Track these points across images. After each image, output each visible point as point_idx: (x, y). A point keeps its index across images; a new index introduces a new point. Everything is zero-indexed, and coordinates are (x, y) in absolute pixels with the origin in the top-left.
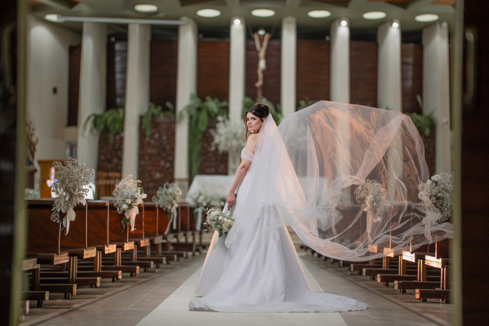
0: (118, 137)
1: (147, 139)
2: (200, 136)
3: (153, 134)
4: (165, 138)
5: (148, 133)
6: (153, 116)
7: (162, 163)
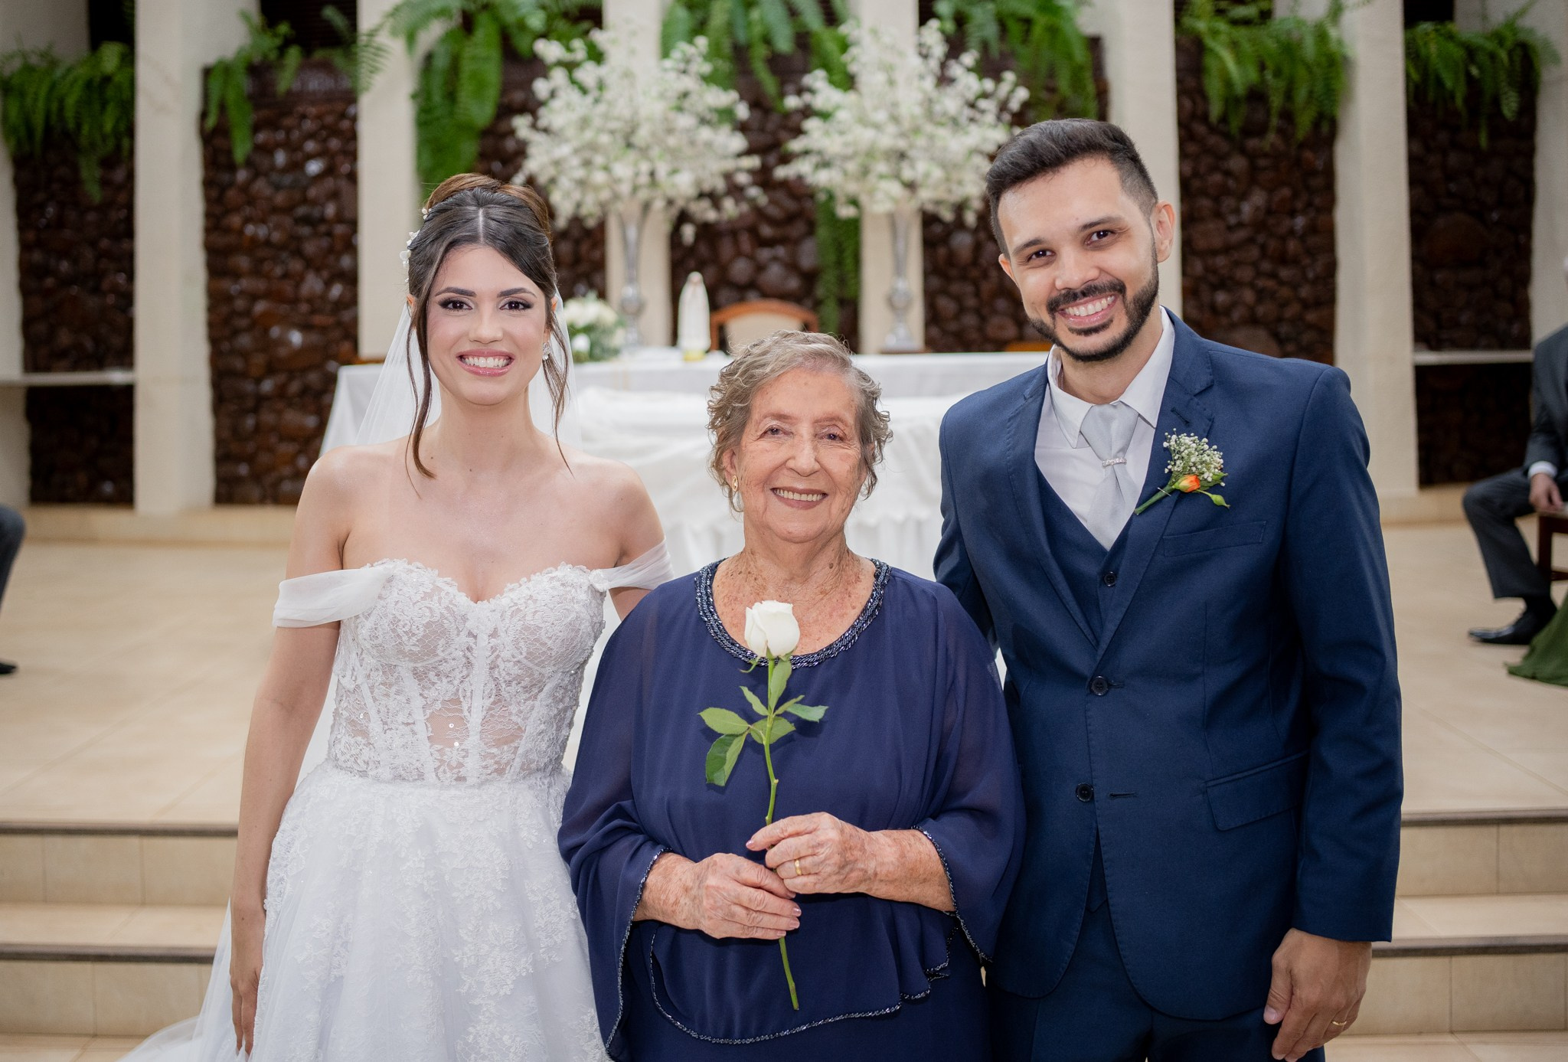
0: (119, 175)
1: (242, 175)
2: (469, 148)
3: (266, 150)
4: (314, 167)
5: (241, 150)
6: (259, 71)
7: (312, 284)
